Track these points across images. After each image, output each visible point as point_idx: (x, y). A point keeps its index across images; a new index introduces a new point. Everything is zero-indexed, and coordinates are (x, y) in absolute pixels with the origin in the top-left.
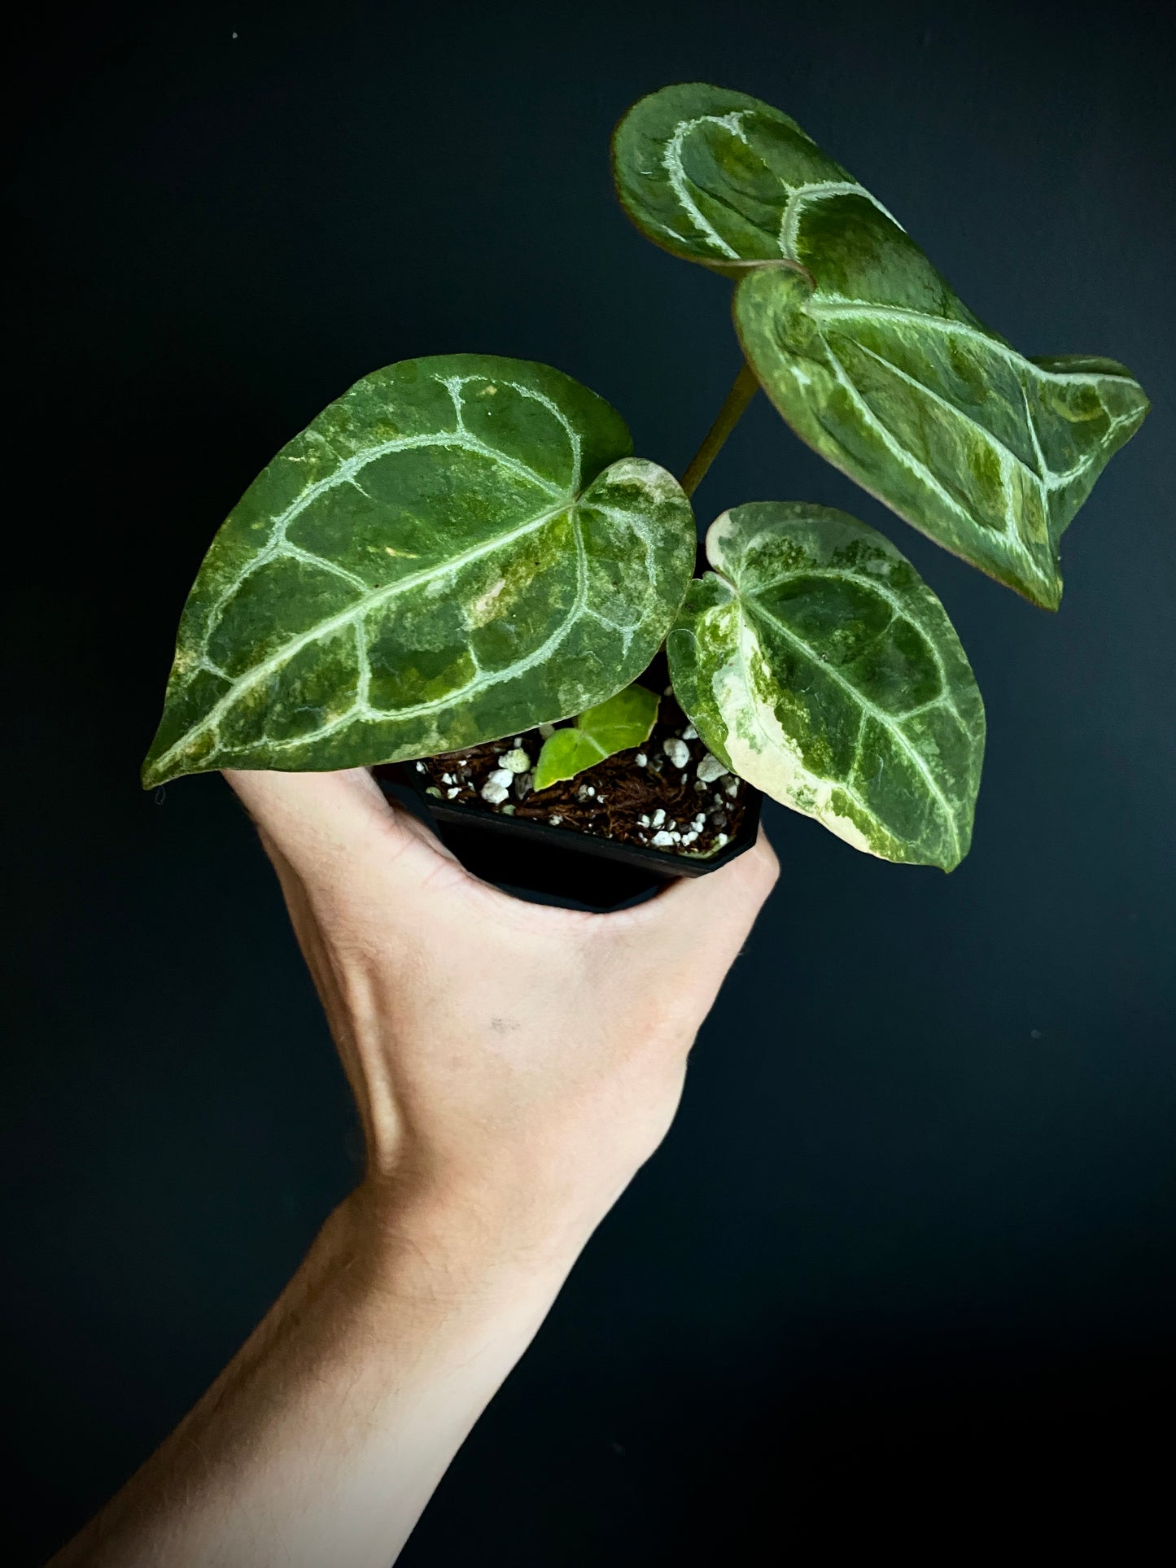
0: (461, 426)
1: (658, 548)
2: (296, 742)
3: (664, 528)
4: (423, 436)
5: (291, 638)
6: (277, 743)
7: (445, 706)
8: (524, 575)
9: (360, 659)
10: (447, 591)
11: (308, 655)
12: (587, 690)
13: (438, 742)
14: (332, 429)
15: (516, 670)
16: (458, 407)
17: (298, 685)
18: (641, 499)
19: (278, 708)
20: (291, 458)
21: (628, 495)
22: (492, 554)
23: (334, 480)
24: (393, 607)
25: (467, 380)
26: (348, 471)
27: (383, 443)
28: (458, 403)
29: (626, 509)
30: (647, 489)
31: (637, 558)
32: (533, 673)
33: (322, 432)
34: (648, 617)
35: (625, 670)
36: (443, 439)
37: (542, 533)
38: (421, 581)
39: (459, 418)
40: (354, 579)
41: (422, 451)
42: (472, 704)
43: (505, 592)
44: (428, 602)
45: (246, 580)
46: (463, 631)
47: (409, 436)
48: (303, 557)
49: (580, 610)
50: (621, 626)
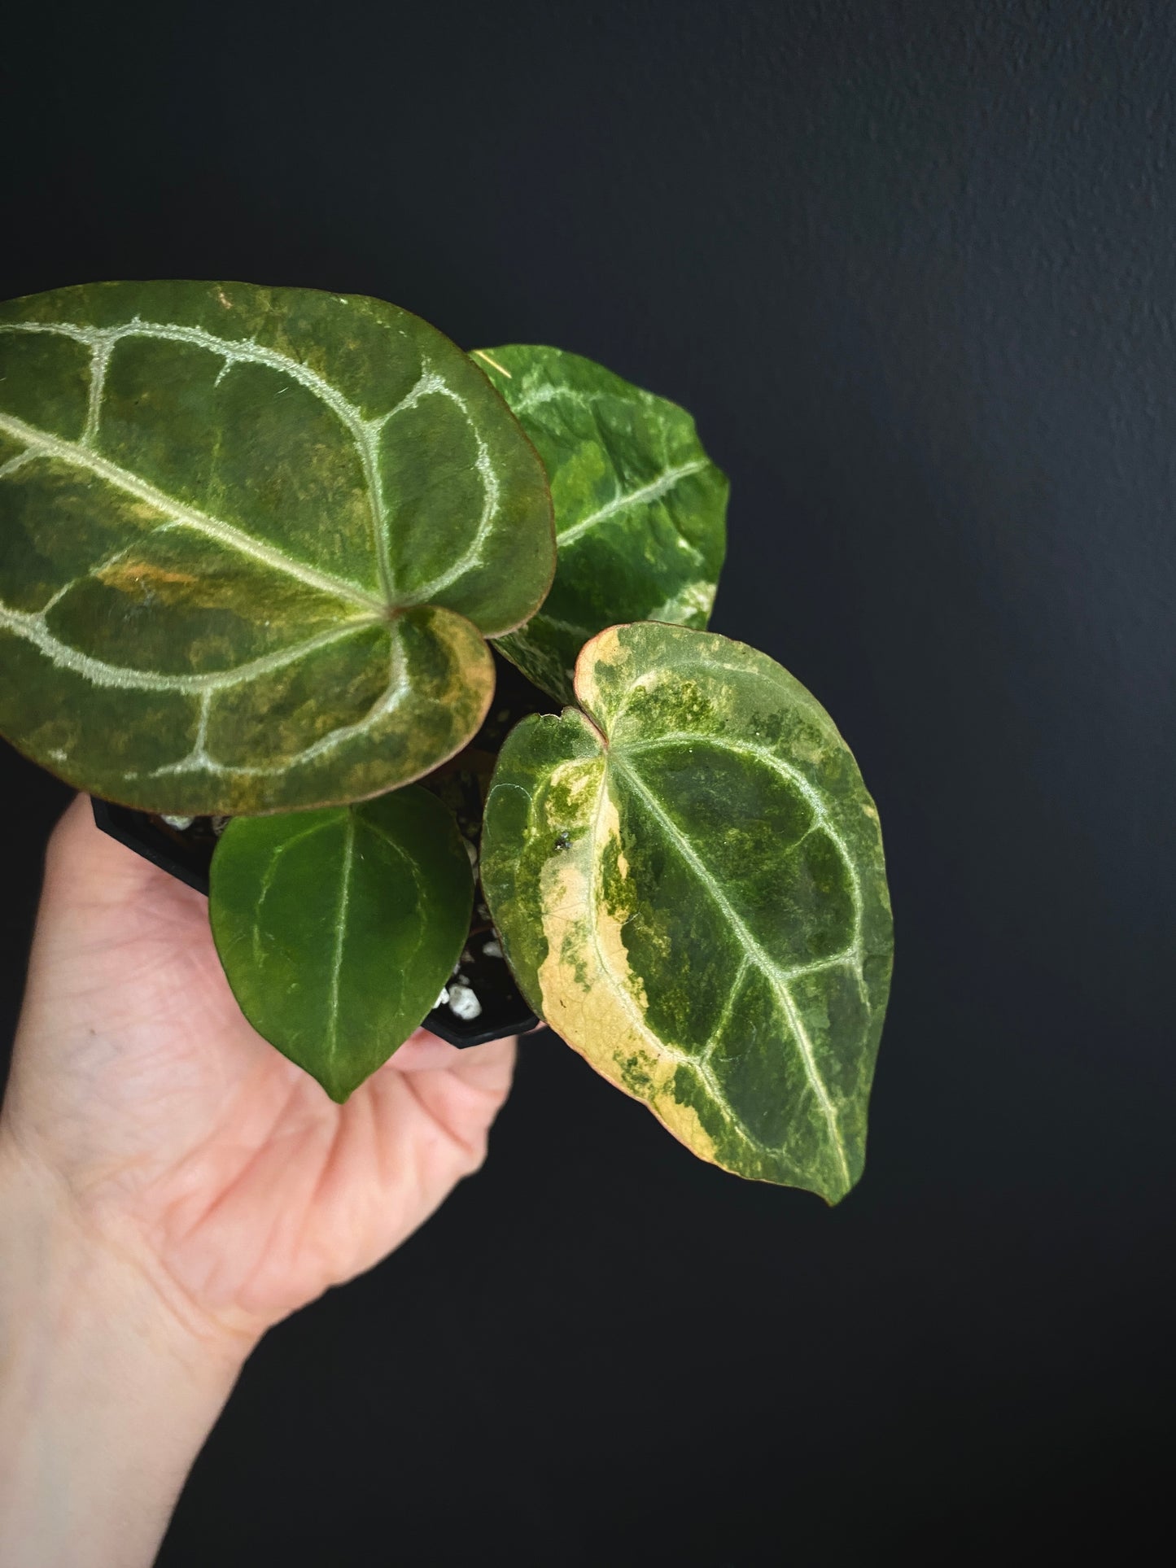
0: (381, 422)
1: (370, 739)
3: (409, 729)
4: (337, 394)
8: (221, 598)
10: (141, 526)
12: (72, 755)
14: (286, 309)
15: (63, 656)
16: (402, 405)
18: (437, 679)
20: (222, 295)
23: (216, 345)
24: (78, 478)
25: (446, 392)
26: (241, 352)
27: (301, 364)
31: (338, 719)
32: (72, 678)
33: (275, 304)
34: (241, 776)
35: (130, 786)
36: (350, 414)
37: (307, 592)
38: (138, 493)
39: (388, 416)
40: (93, 423)
41: (317, 405)
43: (175, 586)
44: (111, 512)
45: (49, 332)
46: (88, 564)
47: (329, 382)
48: (99, 366)
50: (205, 747)
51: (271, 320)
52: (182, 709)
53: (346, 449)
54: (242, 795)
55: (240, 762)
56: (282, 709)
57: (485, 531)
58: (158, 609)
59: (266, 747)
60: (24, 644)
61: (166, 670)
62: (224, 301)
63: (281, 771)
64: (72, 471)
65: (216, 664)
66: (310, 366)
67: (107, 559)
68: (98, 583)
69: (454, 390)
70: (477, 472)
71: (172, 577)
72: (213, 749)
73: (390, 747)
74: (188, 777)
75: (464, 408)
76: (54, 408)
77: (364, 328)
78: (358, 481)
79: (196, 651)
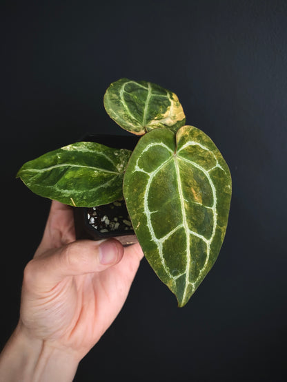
51: (138, 212)
52: (212, 174)
53: (156, 178)
54: (218, 155)
56: (203, 158)
57: (156, 144)
58: (201, 189)
59: (210, 157)
60: (217, 208)
61: (208, 181)
62: (139, 225)
63: (212, 152)
64: (189, 223)
65: (202, 174)
66: (144, 196)
67: (198, 204)
68: (203, 203)
69: (136, 163)
70: (148, 150)
71: (194, 192)
72: (215, 165)
73: (199, 138)
74: (221, 165)
75: (139, 158)
76: (180, 237)
77: (131, 190)
78: (160, 173)
79: (203, 179)
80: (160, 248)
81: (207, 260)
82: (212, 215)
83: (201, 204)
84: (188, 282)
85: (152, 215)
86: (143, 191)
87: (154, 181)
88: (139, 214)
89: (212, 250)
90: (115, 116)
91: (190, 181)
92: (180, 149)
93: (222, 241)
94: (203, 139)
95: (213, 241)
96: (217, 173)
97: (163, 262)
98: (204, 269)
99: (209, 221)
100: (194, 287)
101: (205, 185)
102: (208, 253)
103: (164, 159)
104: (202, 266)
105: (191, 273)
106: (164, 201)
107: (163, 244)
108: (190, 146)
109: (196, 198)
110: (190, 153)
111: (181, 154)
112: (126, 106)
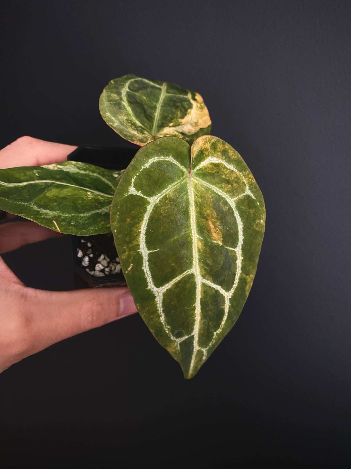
0: (149, 199)
1: (225, 159)
2: (223, 323)
3: (218, 152)
4: (146, 215)
5: (195, 306)
6: (219, 330)
7: (240, 268)
8: (211, 212)
9: (214, 287)
10: (204, 242)
11: (203, 304)
12: (260, 219)
13: (250, 278)
14: (125, 247)
15: (241, 238)
16: (141, 195)
17: (210, 313)
18: (204, 152)
19: (211, 323)
20: (129, 269)
21: (201, 155)
22: (196, 218)
23: (145, 258)
24: (202, 265)
25: (133, 185)
26: (144, 251)
27: (140, 232)
28: (140, 194)
29: (204, 159)
30: (203, 148)
31: (224, 169)
32: (245, 232)
33: (125, 252)
34: (246, 181)
35: (260, 202)
36: (150, 208)
37: (197, 195)
38: (197, 249)
39: (145, 197)
40: (186, 273)
41: (151, 219)
42: (244, 259)
43: (214, 223)
44: (205, 251)
45: (163, 310)
46: (220, 247)
47: (143, 220)
48: (169, 285)
49: (232, 202)
50: (244, 192)
51: (130, 250)
52: (239, 204)
53: (159, 205)
54: (250, 178)
55: (244, 183)
56: (228, 182)
57: (162, 158)
58: (222, 223)
59: (238, 180)
60: (243, 249)
61: (233, 213)
62: (131, 267)
63: (241, 174)
64: (201, 268)
65: (226, 203)
66: (140, 229)
67: (217, 243)
68: (223, 241)
69: (131, 183)
70: (150, 166)
71: (212, 226)
72: (244, 191)
73: (224, 153)
74: (252, 192)
75: (135, 177)
76: (188, 286)
77: (122, 220)
78: (165, 198)
79: (226, 209)
80: (159, 300)
81: (225, 318)
82: (234, 259)
83: (221, 244)
84: (196, 347)
85: (150, 255)
86: (139, 222)
87: (157, 208)
88: (131, 253)
89: (232, 306)
90: (113, 122)
91: (208, 211)
92: (197, 168)
93: (247, 294)
94: (230, 154)
95: (235, 294)
96: (246, 202)
97: (162, 318)
98: (219, 331)
99: (230, 267)
100: (205, 353)
101: (228, 219)
102: (226, 310)
103: (172, 180)
104: (217, 326)
105: (201, 336)
106: (169, 237)
107: (164, 295)
108: (211, 164)
109: (214, 235)
110: (210, 174)
111: (197, 174)
112: (129, 109)
